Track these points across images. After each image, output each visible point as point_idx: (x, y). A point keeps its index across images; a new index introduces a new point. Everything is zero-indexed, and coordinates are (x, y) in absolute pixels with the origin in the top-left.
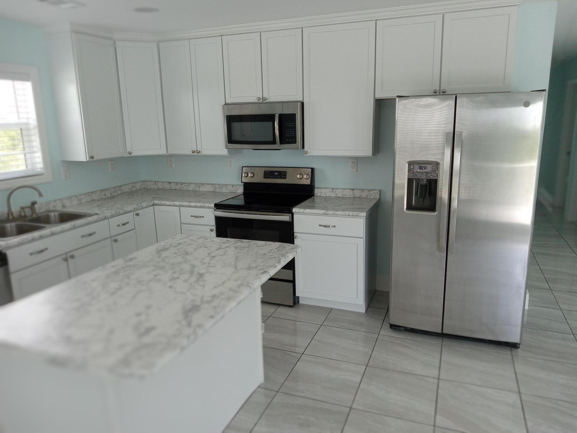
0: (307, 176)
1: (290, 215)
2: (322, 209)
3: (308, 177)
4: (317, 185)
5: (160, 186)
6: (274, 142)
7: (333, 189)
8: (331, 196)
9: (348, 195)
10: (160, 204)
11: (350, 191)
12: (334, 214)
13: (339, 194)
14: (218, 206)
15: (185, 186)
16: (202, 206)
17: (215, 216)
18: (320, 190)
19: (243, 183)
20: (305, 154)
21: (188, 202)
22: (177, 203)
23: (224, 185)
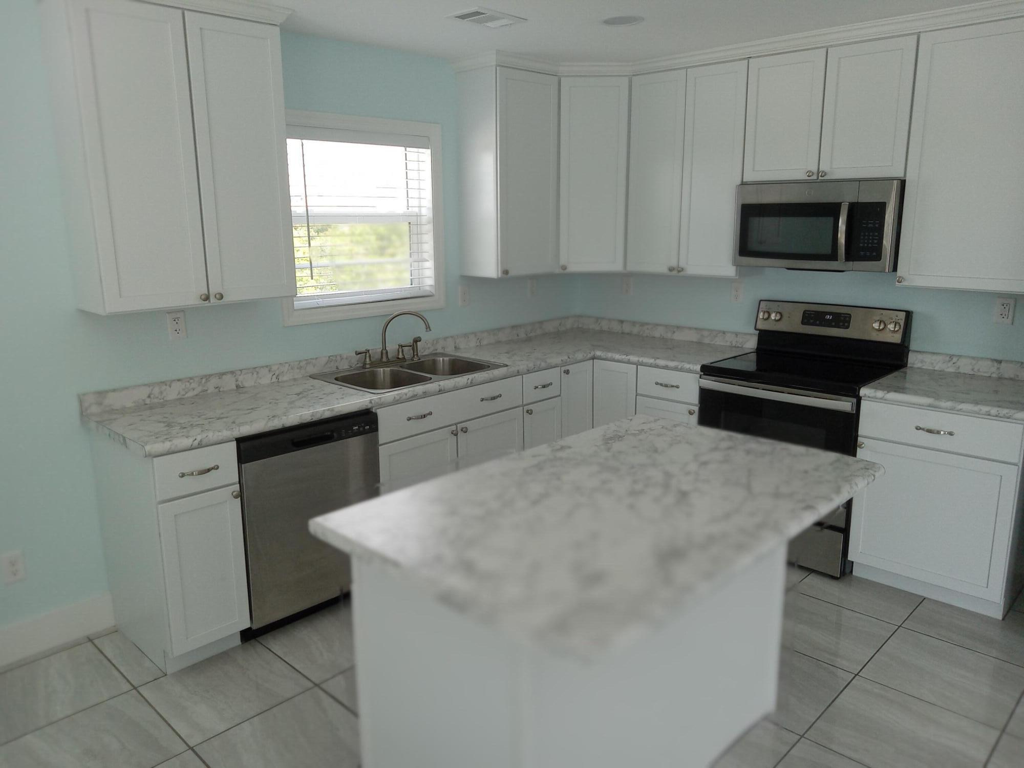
0: (895, 325)
1: (855, 400)
2: (928, 396)
3: (896, 329)
4: (914, 345)
5: (605, 325)
6: (833, 257)
7: (951, 356)
8: (946, 370)
9: (985, 372)
10: (605, 357)
11: (989, 363)
12: (952, 409)
13: (965, 367)
14: (708, 370)
15: (648, 329)
16: (677, 368)
17: (700, 387)
18: (920, 356)
19: (758, 332)
20: (897, 283)
21: (653, 358)
22: (634, 358)
23: (720, 332)
